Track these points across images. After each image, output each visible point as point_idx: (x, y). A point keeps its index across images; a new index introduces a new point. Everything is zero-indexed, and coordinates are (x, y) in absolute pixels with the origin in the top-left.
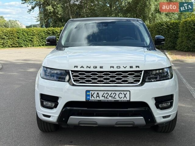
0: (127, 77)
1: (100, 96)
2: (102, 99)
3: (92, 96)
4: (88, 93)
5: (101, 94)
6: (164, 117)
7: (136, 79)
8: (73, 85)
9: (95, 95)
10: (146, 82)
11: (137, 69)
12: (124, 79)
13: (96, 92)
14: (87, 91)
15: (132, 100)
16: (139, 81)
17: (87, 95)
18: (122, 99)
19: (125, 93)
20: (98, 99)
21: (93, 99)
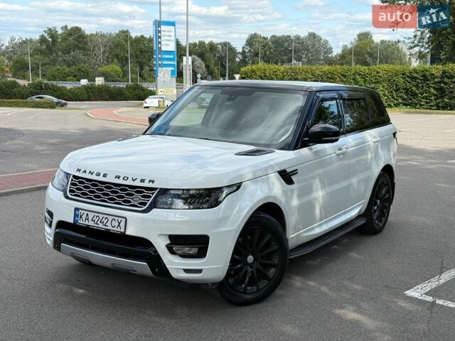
0: (132, 195)
1: (90, 220)
2: (91, 223)
3: (81, 217)
4: (77, 213)
5: (91, 215)
6: (187, 271)
7: (143, 200)
8: (67, 197)
9: (84, 217)
10: (155, 207)
11: (151, 185)
12: (127, 198)
13: (86, 213)
14: (77, 209)
15: (128, 233)
16: (145, 204)
17: (76, 215)
18: (115, 229)
19: (120, 219)
20: (87, 223)
21: (81, 222)
